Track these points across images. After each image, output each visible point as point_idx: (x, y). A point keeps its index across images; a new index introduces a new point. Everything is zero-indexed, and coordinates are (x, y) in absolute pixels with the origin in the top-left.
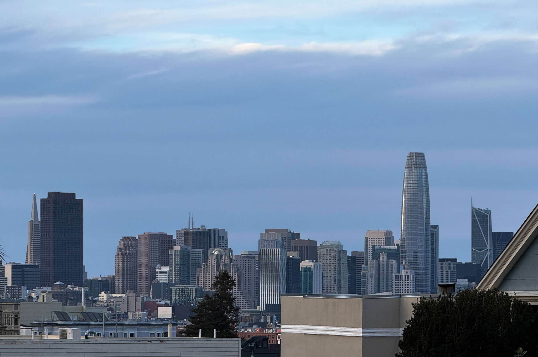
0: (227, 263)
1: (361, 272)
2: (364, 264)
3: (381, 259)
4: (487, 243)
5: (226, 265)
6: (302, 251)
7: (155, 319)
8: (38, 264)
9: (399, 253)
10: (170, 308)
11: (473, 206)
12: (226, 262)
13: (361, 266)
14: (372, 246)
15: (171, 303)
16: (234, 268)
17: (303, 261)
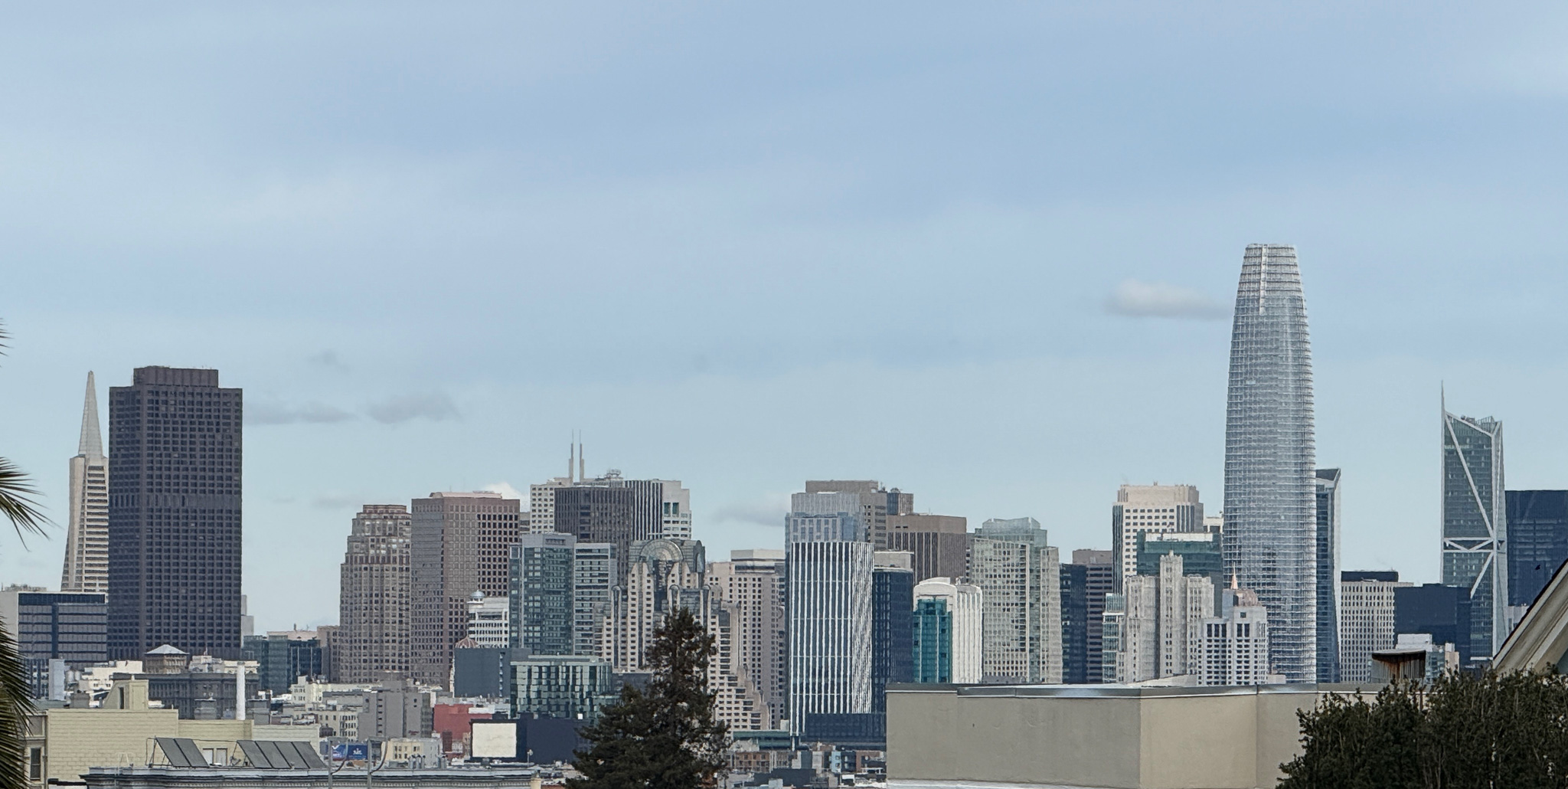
0: (688, 587)
1: (1101, 612)
2: (1111, 588)
3: (1163, 574)
4: (1491, 522)
5: (684, 592)
6: (920, 549)
7: (465, 761)
8: (101, 591)
9: (1220, 555)
10: (511, 728)
11: (1446, 409)
12: (685, 585)
13: (1101, 594)
14: (1135, 534)
15: (514, 711)
16: (709, 604)
17: (921, 580)
